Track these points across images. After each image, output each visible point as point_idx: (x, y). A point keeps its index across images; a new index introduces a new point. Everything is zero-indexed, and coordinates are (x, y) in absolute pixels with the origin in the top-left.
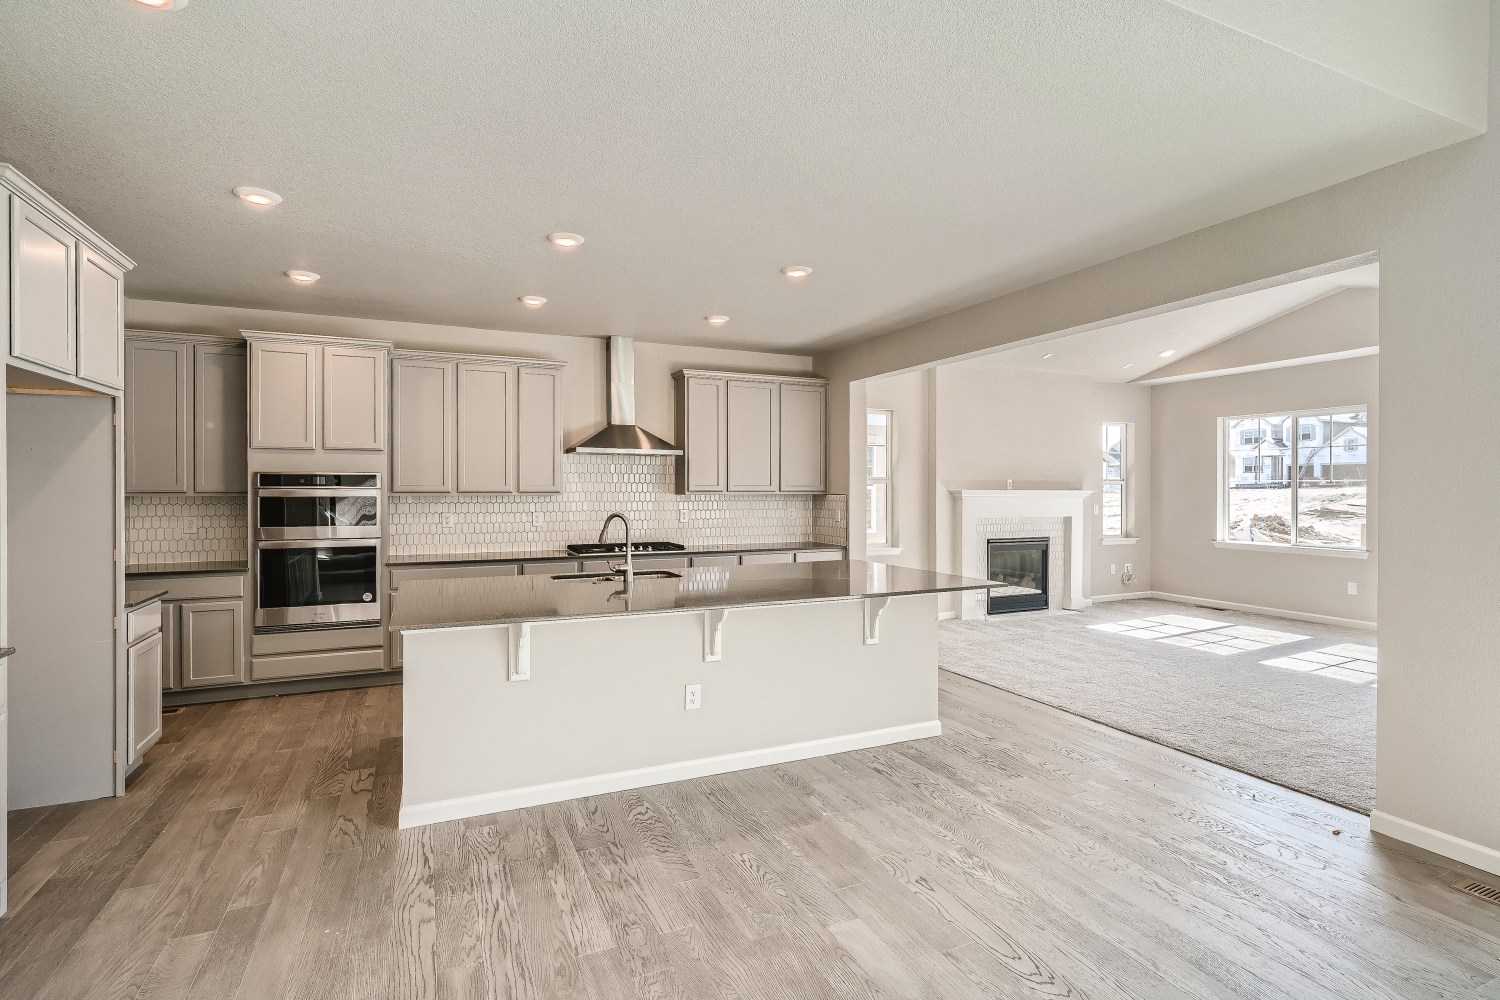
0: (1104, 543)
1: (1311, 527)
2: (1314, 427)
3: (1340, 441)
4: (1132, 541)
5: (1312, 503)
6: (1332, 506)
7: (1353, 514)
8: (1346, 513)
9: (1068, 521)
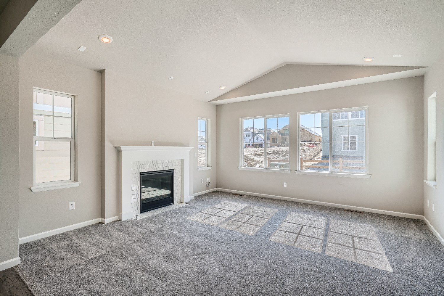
0: (199, 170)
1: (254, 158)
2: (250, 133)
3: (255, 137)
4: (210, 168)
5: (252, 152)
6: (257, 153)
7: (261, 155)
8: (260, 154)
9: (183, 161)
